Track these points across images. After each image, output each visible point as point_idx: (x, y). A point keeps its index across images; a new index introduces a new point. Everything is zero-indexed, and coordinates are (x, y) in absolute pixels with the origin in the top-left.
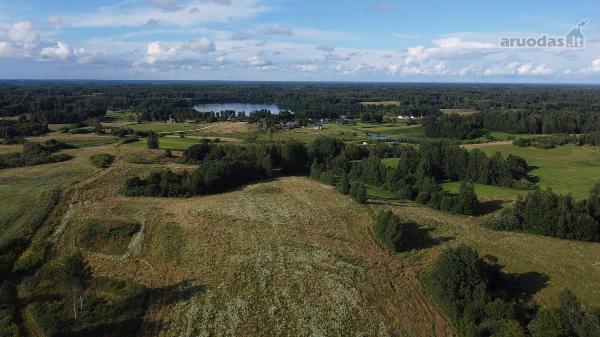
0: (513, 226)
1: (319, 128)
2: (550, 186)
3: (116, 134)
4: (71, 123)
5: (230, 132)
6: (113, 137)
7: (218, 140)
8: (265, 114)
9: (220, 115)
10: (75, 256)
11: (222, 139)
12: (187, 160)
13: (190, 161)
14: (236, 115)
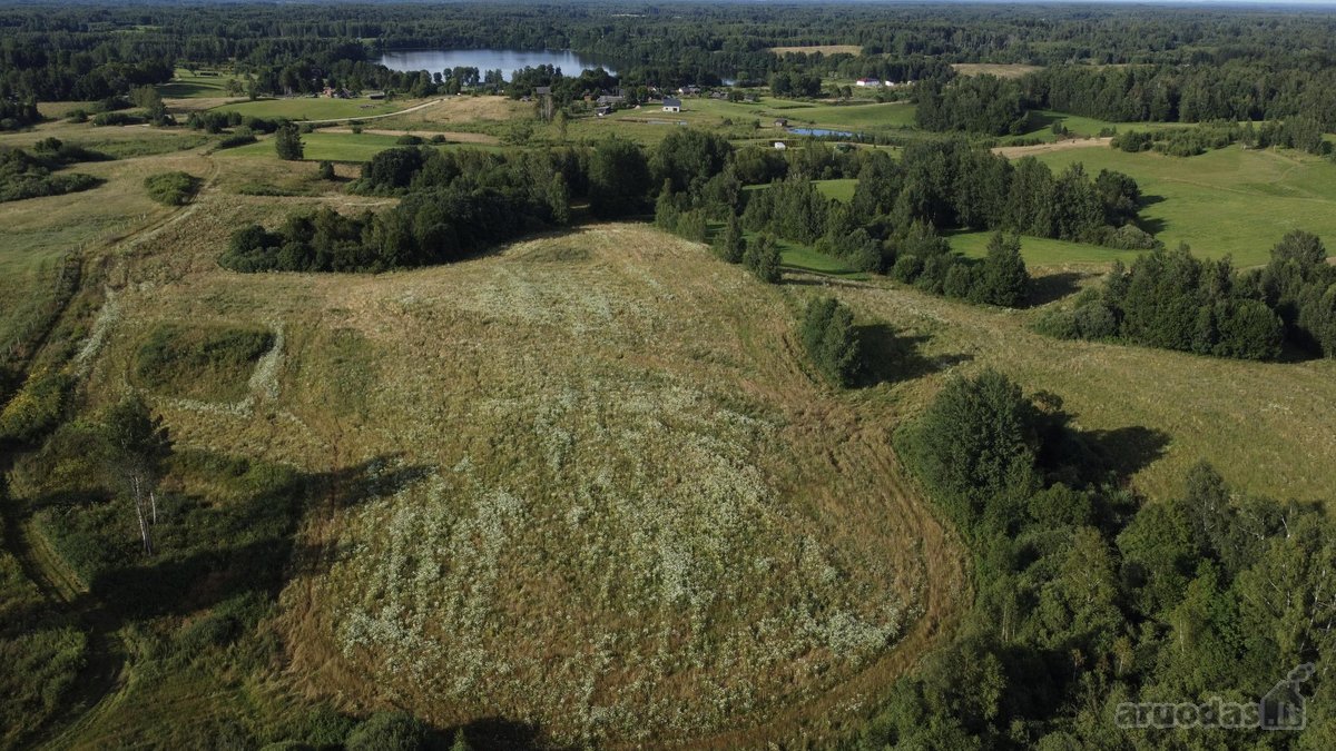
0: (1100, 329)
1: (675, 110)
2: (1188, 241)
3: (200, 125)
4: (92, 99)
5: (467, 118)
6: (194, 133)
7: (441, 140)
8: (548, 77)
9: (444, 79)
10: (129, 406)
11: (450, 136)
12: (372, 187)
13: (378, 188)
14: (482, 80)
